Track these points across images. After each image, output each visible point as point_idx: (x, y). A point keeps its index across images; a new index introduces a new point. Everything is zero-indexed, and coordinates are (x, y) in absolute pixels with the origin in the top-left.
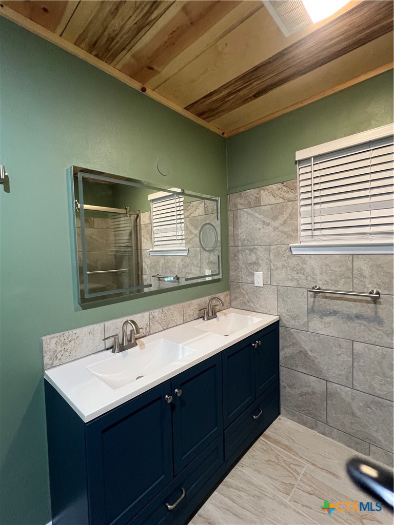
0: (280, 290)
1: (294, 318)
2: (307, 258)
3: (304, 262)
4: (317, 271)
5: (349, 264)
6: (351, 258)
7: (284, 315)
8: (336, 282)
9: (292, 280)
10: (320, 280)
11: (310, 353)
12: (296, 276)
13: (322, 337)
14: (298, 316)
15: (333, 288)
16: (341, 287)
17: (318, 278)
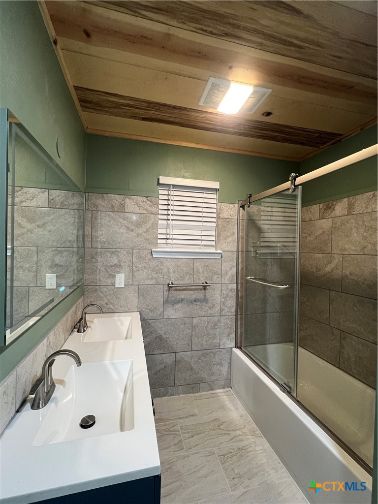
0: (141, 288)
1: (152, 311)
2: (164, 260)
3: (162, 264)
4: (172, 271)
5: (192, 265)
6: (193, 261)
7: (144, 310)
8: (183, 278)
9: (152, 279)
11: (164, 336)
12: (155, 276)
13: (173, 320)
14: (155, 308)
15: (182, 282)
16: (187, 281)
17: (172, 276)
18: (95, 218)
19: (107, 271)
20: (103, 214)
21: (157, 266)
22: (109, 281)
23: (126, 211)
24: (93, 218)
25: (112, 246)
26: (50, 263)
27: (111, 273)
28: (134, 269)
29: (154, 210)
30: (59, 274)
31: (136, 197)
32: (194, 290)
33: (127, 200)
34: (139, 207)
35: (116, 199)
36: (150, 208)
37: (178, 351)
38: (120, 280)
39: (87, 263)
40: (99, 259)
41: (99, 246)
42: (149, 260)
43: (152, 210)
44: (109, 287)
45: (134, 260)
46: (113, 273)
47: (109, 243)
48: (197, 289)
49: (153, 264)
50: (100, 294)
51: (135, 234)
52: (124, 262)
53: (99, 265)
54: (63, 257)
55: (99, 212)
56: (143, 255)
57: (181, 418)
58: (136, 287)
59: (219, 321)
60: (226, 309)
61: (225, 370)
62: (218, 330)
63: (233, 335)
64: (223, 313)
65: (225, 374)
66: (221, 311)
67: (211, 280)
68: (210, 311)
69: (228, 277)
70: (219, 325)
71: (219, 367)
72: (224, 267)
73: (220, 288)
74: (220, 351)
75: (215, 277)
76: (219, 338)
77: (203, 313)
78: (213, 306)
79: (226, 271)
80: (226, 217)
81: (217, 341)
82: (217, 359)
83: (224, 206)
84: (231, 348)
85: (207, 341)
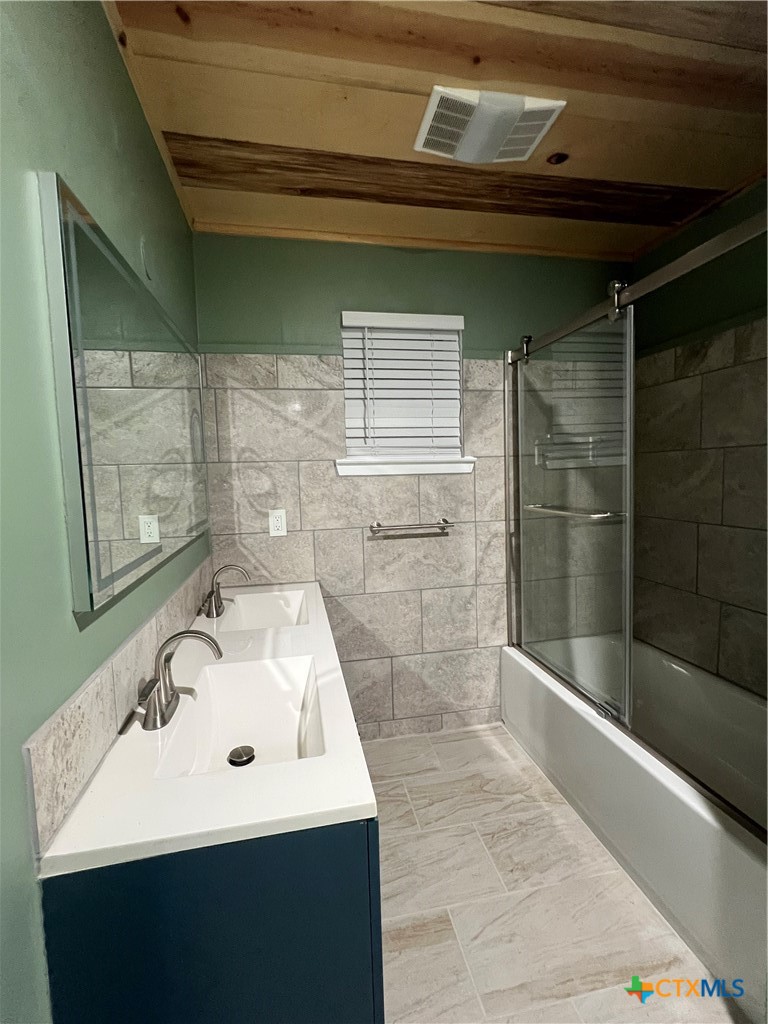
0: (319, 536)
1: (342, 579)
2: (360, 481)
3: (357, 487)
4: (376, 501)
5: (416, 488)
6: (417, 480)
7: (327, 577)
8: (400, 513)
9: (338, 518)
10: (380, 513)
11: (368, 626)
12: (344, 511)
13: (384, 596)
14: (348, 573)
15: (397, 523)
16: (407, 519)
17: (377, 510)
18: (222, 402)
19: (252, 506)
20: (237, 395)
21: (348, 492)
22: (257, 525)
23: (281, 386)
24: (219, 403)
25: (258, 456)
26: (144, 496)
27: (259, 508)
28: (304, 498)
29: (335, 380)
30: (163, 514)
31: (297, 356)
32: (421, 536)
33: (281, 363)
34: (304, 376)
35: (260, 362)
36: (327, 378)
37: (398, 653)
38: (278, 523)
39: (214, 491)
40: (236, 483)
41: (234, 458)
42: (332, 480)
43: (331, 381)
44: (258, 536)
45: (303, 482)
46: (264, 510)
47: (252, 451)
48: (427, 535)
49: (339, 488)
50: (242, 549)
51: (300, 432)
52: (283, 487)
53: (237, 494)
54: (168, 481)
55: (229, 392)
56: (319, 472)
57: (408, 775)
58: (310, 534)
59: (474, 594)
60: (487, 572)
61: (489, 687)
62: (473, 612)
63: (503, 622)
64: (482, 580)
65: (490, 695)
66: (477, 576)
67: (455, 515)
68: (455, 576)
69: (488, 508)
70: (474, 603)
71: (476, 682)
72: (481, 489)
73: (473, 531)
74: (478, 654)
75: (463, 510)
76: (474, 628)
77: (442, 581)
78: (461, 566)
79: (484, 496)
80: (480, 387)
81: (471, 633)
82: (472, 668)
83: (476, 365)
84: (501, 647)
85: (451, 634)
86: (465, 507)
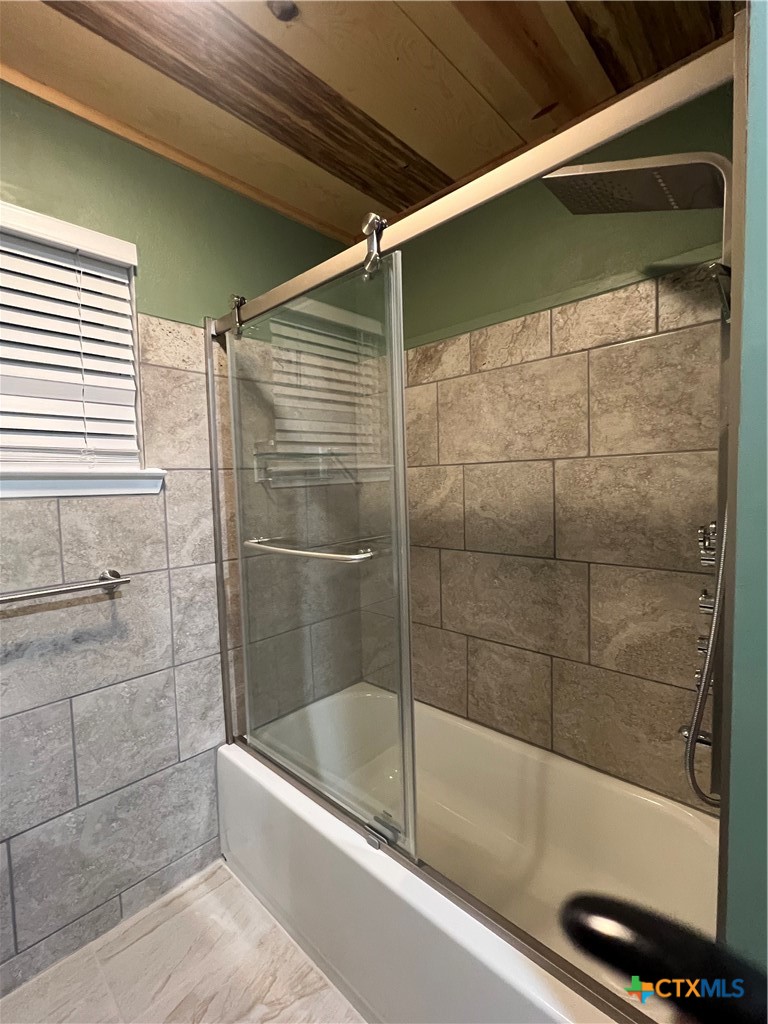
5: (51, 521)
6: (52, 508)
8: (18, 570)
16: (34, 579)
32: (69, 604)
37: (23, 828)
48: (82, 601)
59: (170, 682)
60: (191, 643)
61: (200, 816)
62: (170, 711)
63: (219, 711)
64: (182, 656)
65: (203, 827)
66: (175, 652)
67: (132, 562)
68: (137, 661)
69: (188, 547)
70: (172, 694)
71: (180, 815)
72: (176, 518)
73: (165, 585)
74: (180, 771)
75: (147, 552)
76: (173, 733)
77: (112, 673)
78: (147, 642)
79: (182, 529)
80: (169, 363)
81: (165, 745)
82: (173, 797)
83: (160, 328)
84: (216, 748)
85: (133, 757)
86: (149, 549)
